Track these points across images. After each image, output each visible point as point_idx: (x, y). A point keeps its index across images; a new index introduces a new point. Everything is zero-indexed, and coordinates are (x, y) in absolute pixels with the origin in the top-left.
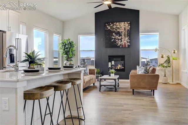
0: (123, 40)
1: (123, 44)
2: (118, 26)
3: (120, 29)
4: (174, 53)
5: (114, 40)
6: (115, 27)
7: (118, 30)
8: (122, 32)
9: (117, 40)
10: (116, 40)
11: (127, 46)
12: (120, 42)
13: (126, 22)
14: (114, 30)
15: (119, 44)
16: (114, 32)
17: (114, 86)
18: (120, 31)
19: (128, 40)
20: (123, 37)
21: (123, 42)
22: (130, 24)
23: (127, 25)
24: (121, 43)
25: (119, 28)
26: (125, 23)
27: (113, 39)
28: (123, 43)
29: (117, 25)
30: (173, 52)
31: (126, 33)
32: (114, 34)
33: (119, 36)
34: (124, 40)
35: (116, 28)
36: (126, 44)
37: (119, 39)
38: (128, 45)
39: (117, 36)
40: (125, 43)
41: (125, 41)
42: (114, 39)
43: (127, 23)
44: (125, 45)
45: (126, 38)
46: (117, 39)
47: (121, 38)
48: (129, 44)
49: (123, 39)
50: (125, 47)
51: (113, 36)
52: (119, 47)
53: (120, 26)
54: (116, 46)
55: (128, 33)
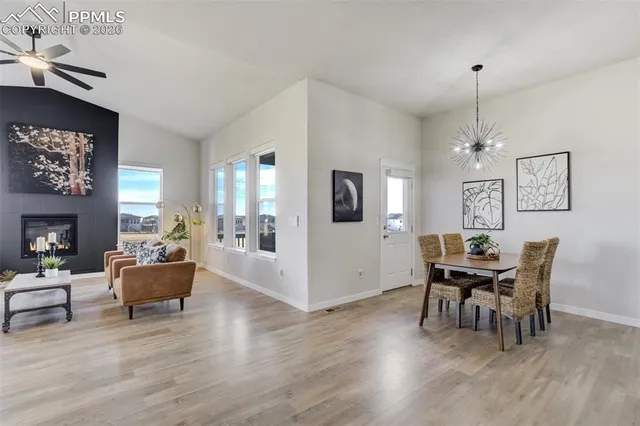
0: (71, 176)
1: (72, 186)
2: (57, 140)
3: (63, 147)
4: (197, 211)
5: (44, 173)
6: (46, 139)
7: (58, 150)
8: (69, 156)
9: (53, 175)
10: (49, 174)
11: (83, 193)
12: (61, 181)
13: (81, 134)
14: (45, 147)
15: (60, 186)
16: (44, 153)
17: (63, 305)
18: (64, 153)
19: (88, 178)
20: (73, 168)
21: (72, 181)
22: (94, 140)
23: (85, 141)
24: (66, 184)
25: (58, 145)
26: (78, 136)
27: (39, 170)
28: (72, 183)
29: (54, 137)
30: (194, 209)
31: (83, 161)
32: (42, 158)
33: (61, 166)
34: (76, 178)
35: (50, 142)
36: (82, 188)
37: (59, 174)
38: (88, 191)
39: (53, 163)
40: (78, 184)
41: (79, 180)
42: (44, 171)
43: (85, 136)
44: (79, 189)
45: (81, 172)
46: (54, 172)
47: (68, 171)
48: (89, 187)
49: (73, 174)
50: (79, 194)
51: (40, 163)
52: (59, 192)
53: (63, 139)
54: (49, 190)
55: (87, 161)
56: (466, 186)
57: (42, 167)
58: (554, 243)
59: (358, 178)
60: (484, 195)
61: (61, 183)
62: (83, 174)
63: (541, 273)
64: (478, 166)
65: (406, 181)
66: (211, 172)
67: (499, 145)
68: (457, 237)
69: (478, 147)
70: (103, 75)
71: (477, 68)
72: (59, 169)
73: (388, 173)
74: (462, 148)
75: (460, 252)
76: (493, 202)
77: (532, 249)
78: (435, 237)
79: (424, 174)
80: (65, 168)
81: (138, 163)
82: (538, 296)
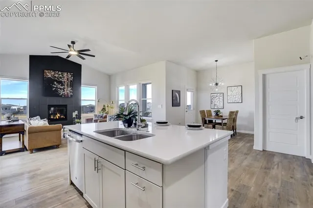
0: (65, 90)
1: (66, 94)
2: (61, 76)
3: (63, 79)
6: (57, 76)
7: (61, 80)
8: (65, 82)
9: (59, 90)
11: (69, 96)
13: (69, 73)
14: (56, 79)
15: (61, 94)
16: (56, 81)
18: (63, 81)
19: (71, 90)
20: (66, 87)
21: (65, 92)
22: (73, 76)
23: (70, 76)
25: (61, 78)
27: (54, 87)
29: (59, 75)
30: (111, 102)
31: (69, 83)
32: (55, 83)
34: (67, 90)
35: (58, 77)
36: (69, 94)
37: (61, 89)
38: (71, 95)
39: (59, 85)
41: (68, 91)
42: (56, 88)
46: (59, 88)
47: (64, 88)
48: (72, 94)
50: (68, 97)
51: (55, 85)
52: (61, 96)
53: (63, 75)
54: (58, 95)
55: (71, 84)
56: (212, 95)
57: (55, 86)
58: (237, 112)
59: (179, 92)
60: (217, 98)
61: (62, 92)
62: (69, 89)
63: (234, 120)
64: (217, 90)
65: (192, 93)
66: (116, 88)
67: (223, 84)
68: (210, 111)
69: (217, 84)
70: (94, 56)
71: (216, 61)
72: (61, 87)
73: (187, 90)
74: (212, 84)
75: (211, 115)
76: (220, 100)
77: (231, 113)
78: (204, 111)
79: (198, 91)
80: (63, 87)
81: (90, 84)
82: (233, 126)
